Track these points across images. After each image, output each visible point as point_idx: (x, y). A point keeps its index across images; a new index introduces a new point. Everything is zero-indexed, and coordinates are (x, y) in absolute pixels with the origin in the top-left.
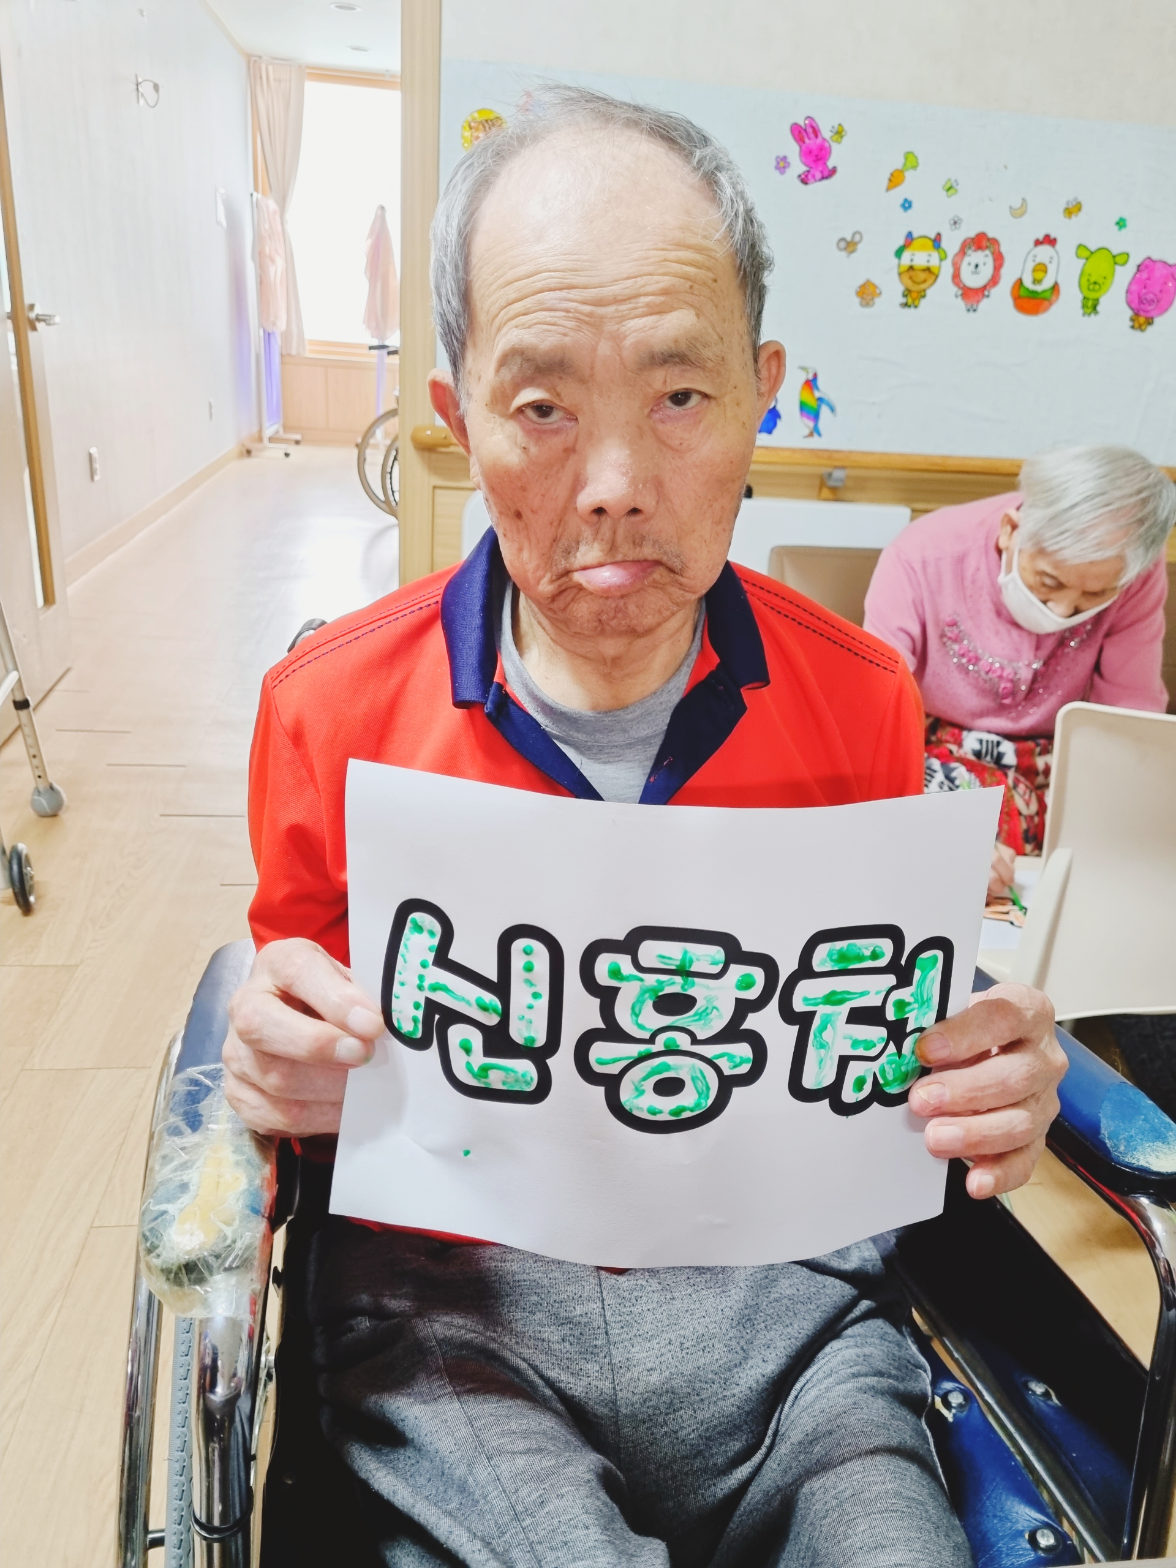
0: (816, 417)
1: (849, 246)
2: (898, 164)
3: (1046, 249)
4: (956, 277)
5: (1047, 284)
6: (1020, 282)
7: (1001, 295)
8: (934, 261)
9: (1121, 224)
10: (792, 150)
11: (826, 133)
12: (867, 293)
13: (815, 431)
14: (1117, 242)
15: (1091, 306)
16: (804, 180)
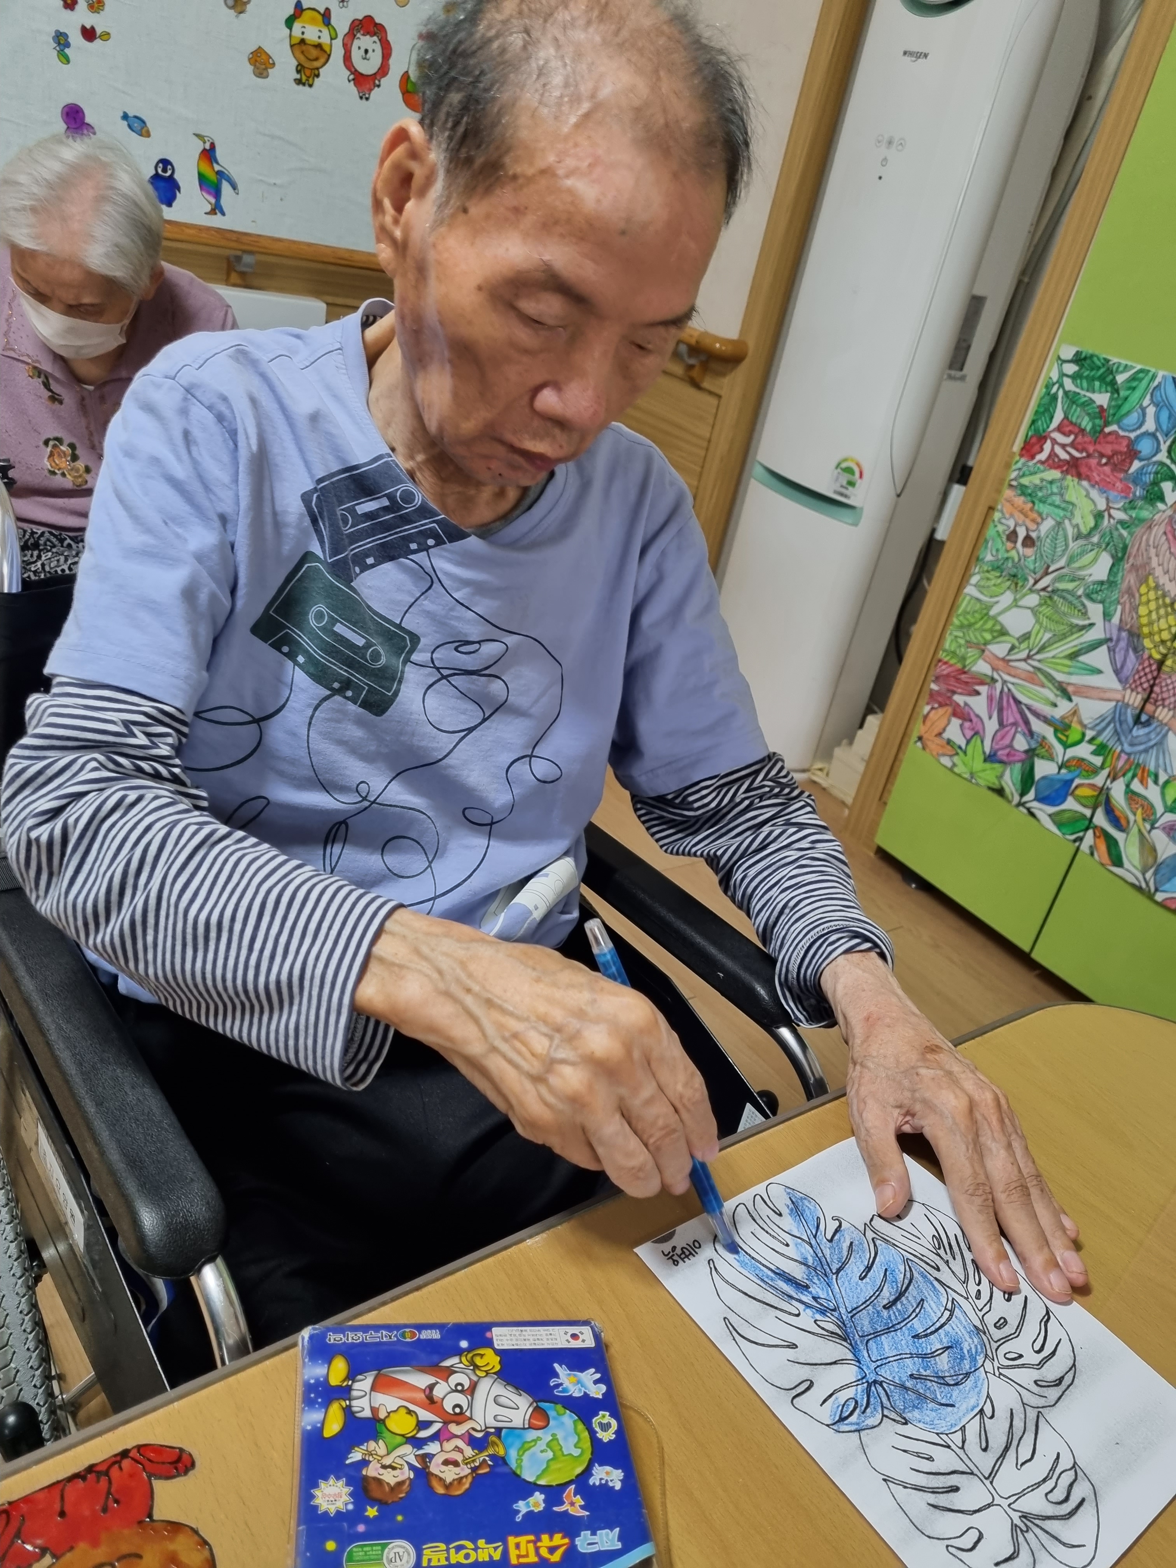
0: (217, 193)
1: (237, 4)
6: (406, 76)
7: (392, 87)
8: (325, 38)
12: (260, 62)
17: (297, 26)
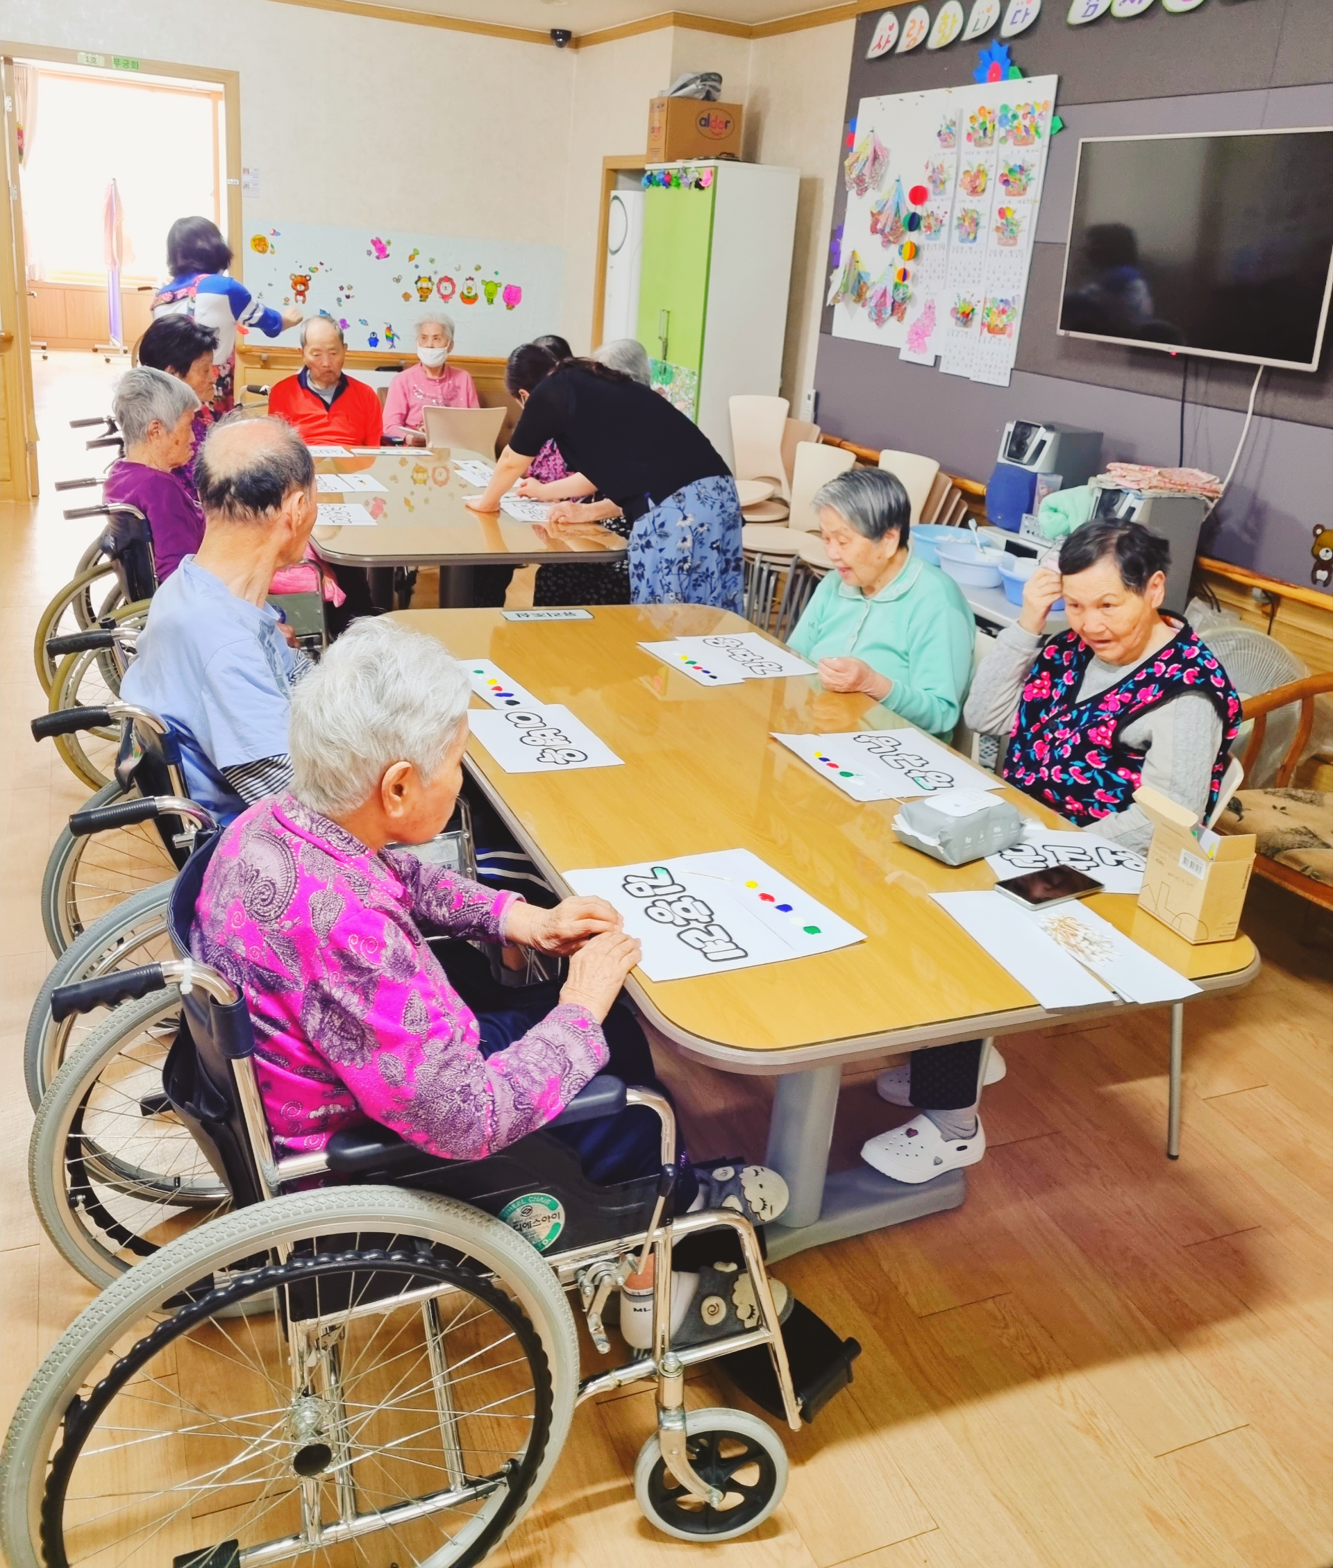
0: (392, 341)
1: (398, 280)
2: (412, 253)
3: (470, 281)
4: (439, 291)
5: (473, 294)
6: (462, 293)
7: (456, 298)
8: (430, 285)
9: (496, 273)
10: (373, 248)
11: (384, 242)
12: (406, 297)
13: (393, 346)
14: (496, 279)
15: (491, 301)
16: (378, 258)
17: (419, 283)
